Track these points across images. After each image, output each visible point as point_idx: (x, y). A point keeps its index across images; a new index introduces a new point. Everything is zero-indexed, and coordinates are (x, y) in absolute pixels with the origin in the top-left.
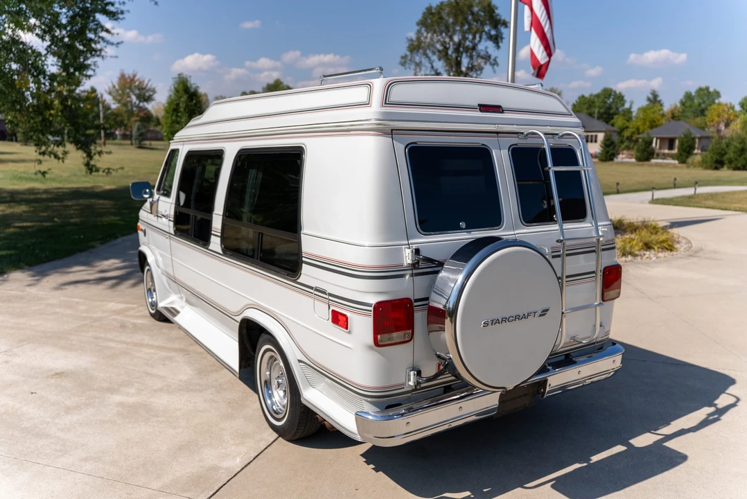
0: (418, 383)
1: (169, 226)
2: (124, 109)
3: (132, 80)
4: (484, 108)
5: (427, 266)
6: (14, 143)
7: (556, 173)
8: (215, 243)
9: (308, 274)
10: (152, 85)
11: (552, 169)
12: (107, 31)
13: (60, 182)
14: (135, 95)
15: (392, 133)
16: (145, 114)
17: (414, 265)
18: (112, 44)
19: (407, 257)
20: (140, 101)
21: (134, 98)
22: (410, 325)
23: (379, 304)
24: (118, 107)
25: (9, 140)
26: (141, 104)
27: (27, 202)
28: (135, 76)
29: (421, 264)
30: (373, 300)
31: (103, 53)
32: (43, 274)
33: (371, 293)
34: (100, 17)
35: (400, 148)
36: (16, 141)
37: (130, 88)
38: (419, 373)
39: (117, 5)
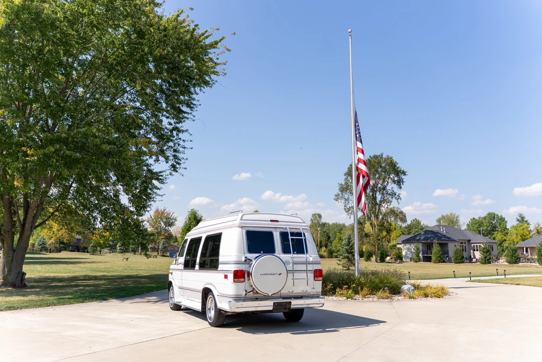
0: (246, 294)
1: (181, 267)
2: (156, 231)
3: (163, 213)
4: (272, 221)
5: (248, 261)
6: (86, 253)
7: (291, 239)
8: (197, 267)
9: (221, 267)
10: (175, 215)
11: (290, 237)
12: (158, 189)
13: (118, 272)
14: (164, 222)
15: (242, 227)
16: (168, 234)
17: (246, 261)
18: (160, 195)
19: (243, 259)
20: (166, 226)
21: (162, 224)
22: (244, 278)
23: (235, 271)
24: (152, 230)
25: (83, 252)
26: (167, 228)
27: (105, 280)
28: (164, 211)
29: (247, 261)
30: (234, 269)
31: (155, 199)
32: (124, 300)
33: (234, 268)
34: (155, 182)
35: (244, 231)
36: (88, 252)
37: (161, 218)
38: (246, 291)
39: (164, 176)
